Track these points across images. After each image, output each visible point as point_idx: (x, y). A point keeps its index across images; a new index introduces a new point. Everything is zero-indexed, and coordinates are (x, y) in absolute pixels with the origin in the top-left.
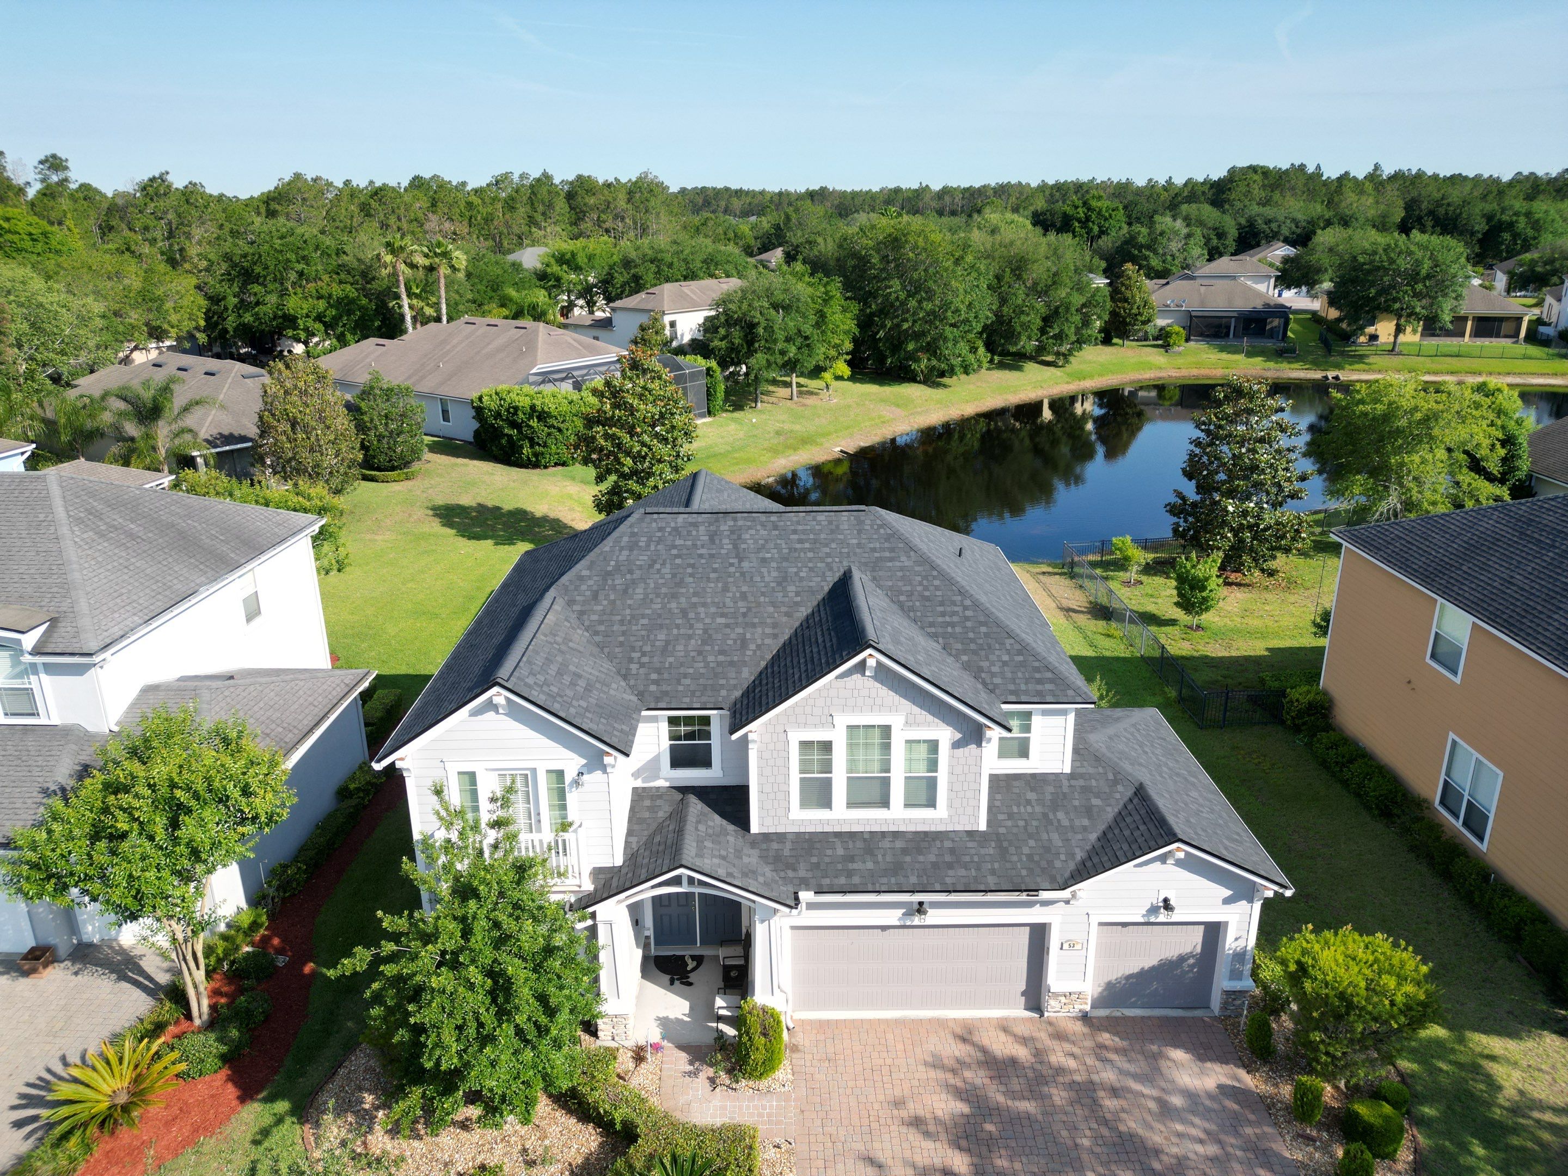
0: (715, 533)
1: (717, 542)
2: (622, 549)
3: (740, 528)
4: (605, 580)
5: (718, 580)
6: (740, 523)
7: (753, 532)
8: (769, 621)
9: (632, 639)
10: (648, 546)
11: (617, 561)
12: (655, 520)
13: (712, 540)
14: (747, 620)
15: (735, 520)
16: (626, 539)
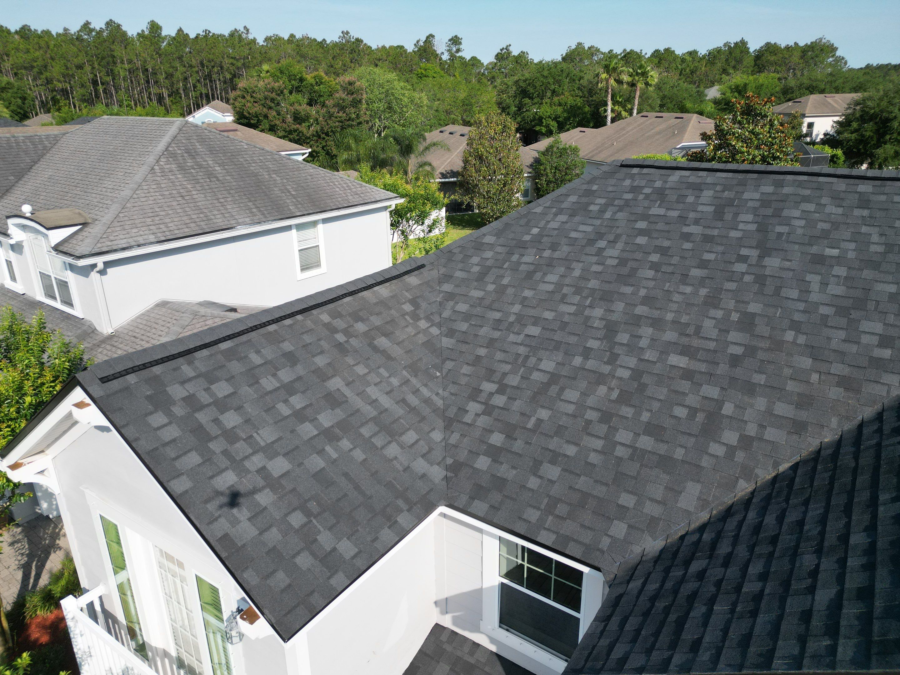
0: (730, 203)
1: (728, 216)
2: (560, 211)
3: (784, 199)
4: (510, 253)
5: (702, 282)
6: (786, 190)
7: (811, 207)
8: (791, 386)
9: (499, 356)
10: (602, 211)
11: (543, 229)
12: (632, 177)
13: (719, 214)
14: (738, 372)
15: (779, 185)
16: (573, 199)
